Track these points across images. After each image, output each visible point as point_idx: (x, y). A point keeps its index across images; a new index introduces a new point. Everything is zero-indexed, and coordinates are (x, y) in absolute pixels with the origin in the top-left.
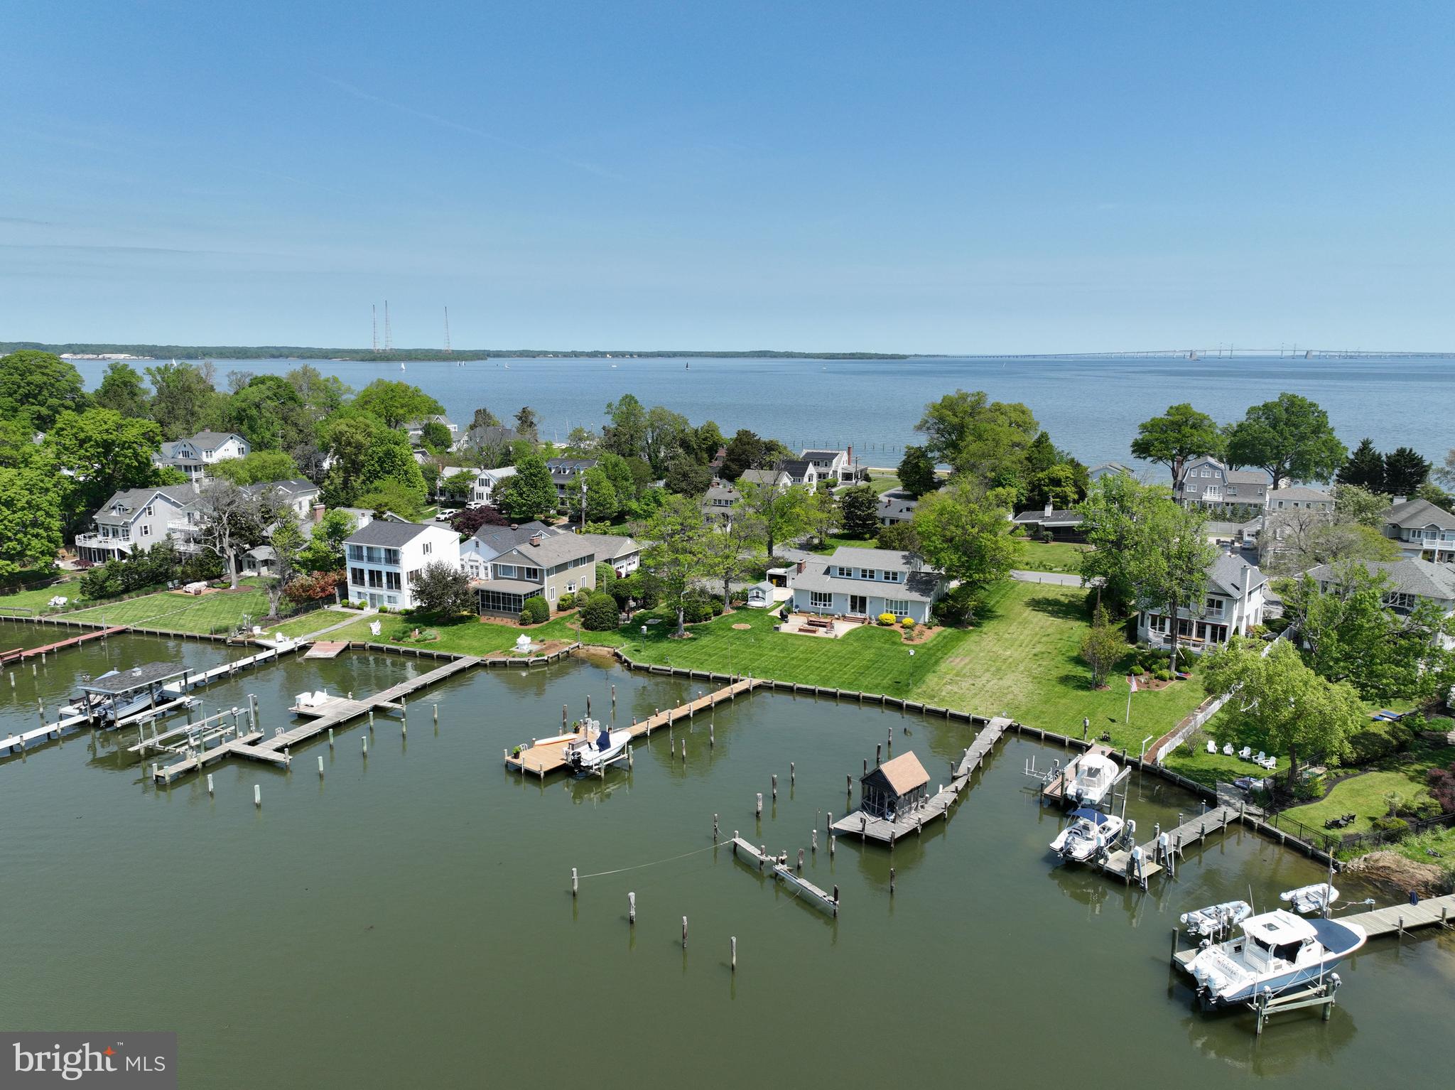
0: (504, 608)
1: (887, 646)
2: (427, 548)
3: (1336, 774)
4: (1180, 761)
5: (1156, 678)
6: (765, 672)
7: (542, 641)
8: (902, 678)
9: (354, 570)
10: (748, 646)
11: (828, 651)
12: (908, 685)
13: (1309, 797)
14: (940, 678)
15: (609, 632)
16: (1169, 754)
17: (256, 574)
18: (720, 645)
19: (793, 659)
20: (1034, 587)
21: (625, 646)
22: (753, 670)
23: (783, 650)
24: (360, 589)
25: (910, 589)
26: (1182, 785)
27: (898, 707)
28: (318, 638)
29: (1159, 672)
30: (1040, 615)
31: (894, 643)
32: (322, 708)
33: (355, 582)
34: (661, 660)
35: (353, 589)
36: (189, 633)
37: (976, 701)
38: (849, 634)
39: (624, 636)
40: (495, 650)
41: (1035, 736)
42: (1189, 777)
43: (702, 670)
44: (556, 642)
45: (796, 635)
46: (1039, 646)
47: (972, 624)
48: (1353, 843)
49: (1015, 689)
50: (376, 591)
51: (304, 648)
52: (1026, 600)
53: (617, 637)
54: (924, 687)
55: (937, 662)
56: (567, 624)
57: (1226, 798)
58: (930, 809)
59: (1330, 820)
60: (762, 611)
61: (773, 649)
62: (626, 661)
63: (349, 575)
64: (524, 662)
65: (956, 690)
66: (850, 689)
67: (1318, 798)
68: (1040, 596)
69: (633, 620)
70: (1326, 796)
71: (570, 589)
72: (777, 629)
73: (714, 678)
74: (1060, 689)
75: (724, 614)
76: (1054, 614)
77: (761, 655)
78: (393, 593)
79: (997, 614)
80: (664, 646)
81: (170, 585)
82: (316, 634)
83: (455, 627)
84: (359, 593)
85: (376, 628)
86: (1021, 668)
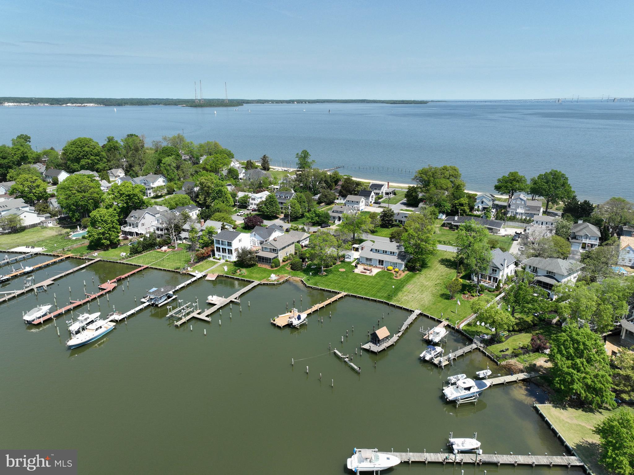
0: (266, 262)
1: (388, 280)
2: (240, 241)
3: (511, 334)
4: (468, 328)
5: (471, 295)
6: (348, 290)
7: (278, 275)
8: (391, 294)
9: (217, 247)
10: (344, 279)
11: (369, 282)
12: (392, 296)
13: (500, 342)
14: (403, 294)
15: (299, 271)
16: (465, 325)
17: (182, 242)
18: (335, 278)
19: (357, 285)
20: (444, 253)
21: (305, 277)
22: (345, 289)
23: (355, 281)
24: (219, 253)
25: (398, 258)
26: (465, 336)
27: (388, 304)
28: (208, 272)
29: (472, 294)
30: (443, 266)
31: (391, 278)
32: (216, 301)
33: (217, 251)
34: (316, 284)
35: (216, 253)
36: (168, 269)
37: (412, 303)
38: (377, 274)
39: (304, 273)
40: (264, 279)
41: (427, 317)
42: (468, 333)
43: (328, 288)
44: (283, 276)
45: (360, 274)
46: (438, 280)
47: (418, 270)
48: (505, 357)
49: (425, 299)
50: (224, 254)
51: (205, 276)
52: (439, 259)
53: (302, 274)
54: (397, 297)
55: (403, 287)
56: (286, 268)
57: (476, 341)
58: (390, 342)
59: (501, 350)
60: (350, 263)
61: (351, 280)
62: (305, 284)
63: (215, 249)
64: (273, 284)
65: (407, 298)
66: (374, 297)
67: (502, 342)
68: (444, 257)
69: (307, 266)
70: (505, 341)
71: (286, 254)
72: (354, 271)
73: (332, 291)
74: (440, 299)
75: (337, 264)
76: (447, 266)
77: (348, 283)
78: (230, 255)
79: (428, 265)
80: (317, 278)
81: (156, 248)
82: (207, 270)
83: (250, 269)
84: (219, 255)
85: (226, 268)
86: (430, 290)
